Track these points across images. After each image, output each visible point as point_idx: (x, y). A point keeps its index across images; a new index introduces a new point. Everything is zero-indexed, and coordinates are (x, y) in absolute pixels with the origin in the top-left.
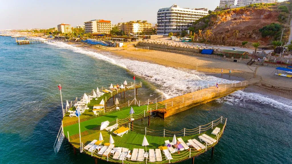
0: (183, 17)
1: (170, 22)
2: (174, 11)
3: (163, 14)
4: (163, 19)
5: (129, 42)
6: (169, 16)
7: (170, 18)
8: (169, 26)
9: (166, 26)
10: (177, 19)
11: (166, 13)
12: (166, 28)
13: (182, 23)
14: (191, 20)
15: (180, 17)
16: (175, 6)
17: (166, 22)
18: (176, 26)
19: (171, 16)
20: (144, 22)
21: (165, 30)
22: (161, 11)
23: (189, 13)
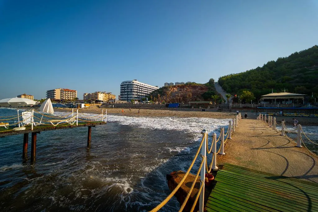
0: (142, 89)
1: (131, 92)
2: (134, 84)
3: (125, 85)
4: (125, 89)
5: (92, 103)
6: (131, 87)
7: (131, 88)
8: (130, 94)
9: (128, 95)
10: (137, 90)
11: (128, 85)
12: (128, 96)
13: (141, 93)
14: (148, 92)
15: (140, 88)
16: (136, 80)
17: (128, 92)
18: (137, 95)
19: (132, 87)
20: (109, 94)
21: (127, 98)
22: (124, 83)
23: (146, 87)
